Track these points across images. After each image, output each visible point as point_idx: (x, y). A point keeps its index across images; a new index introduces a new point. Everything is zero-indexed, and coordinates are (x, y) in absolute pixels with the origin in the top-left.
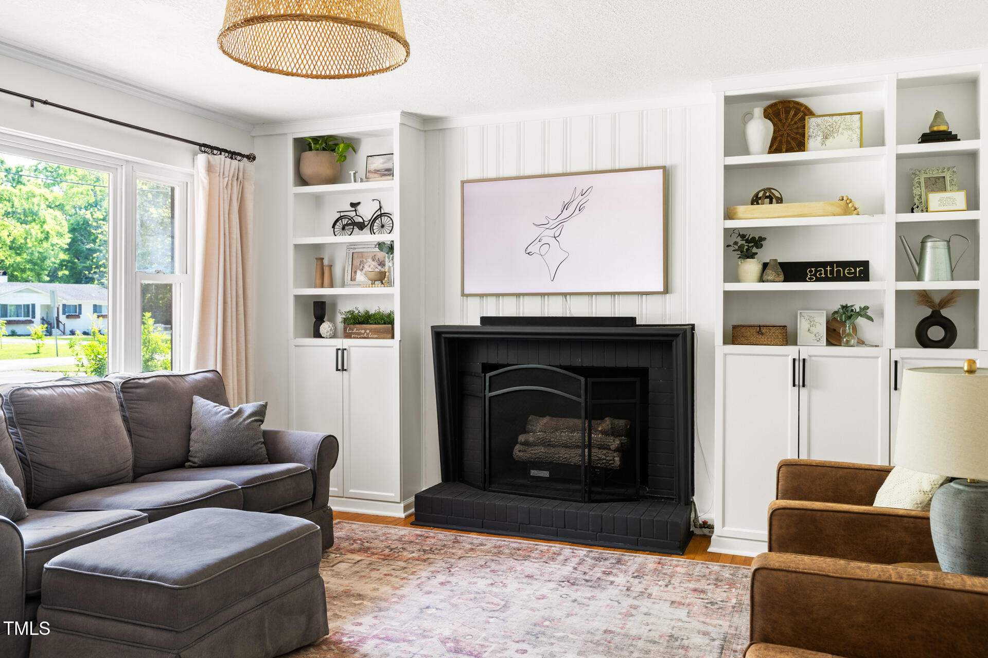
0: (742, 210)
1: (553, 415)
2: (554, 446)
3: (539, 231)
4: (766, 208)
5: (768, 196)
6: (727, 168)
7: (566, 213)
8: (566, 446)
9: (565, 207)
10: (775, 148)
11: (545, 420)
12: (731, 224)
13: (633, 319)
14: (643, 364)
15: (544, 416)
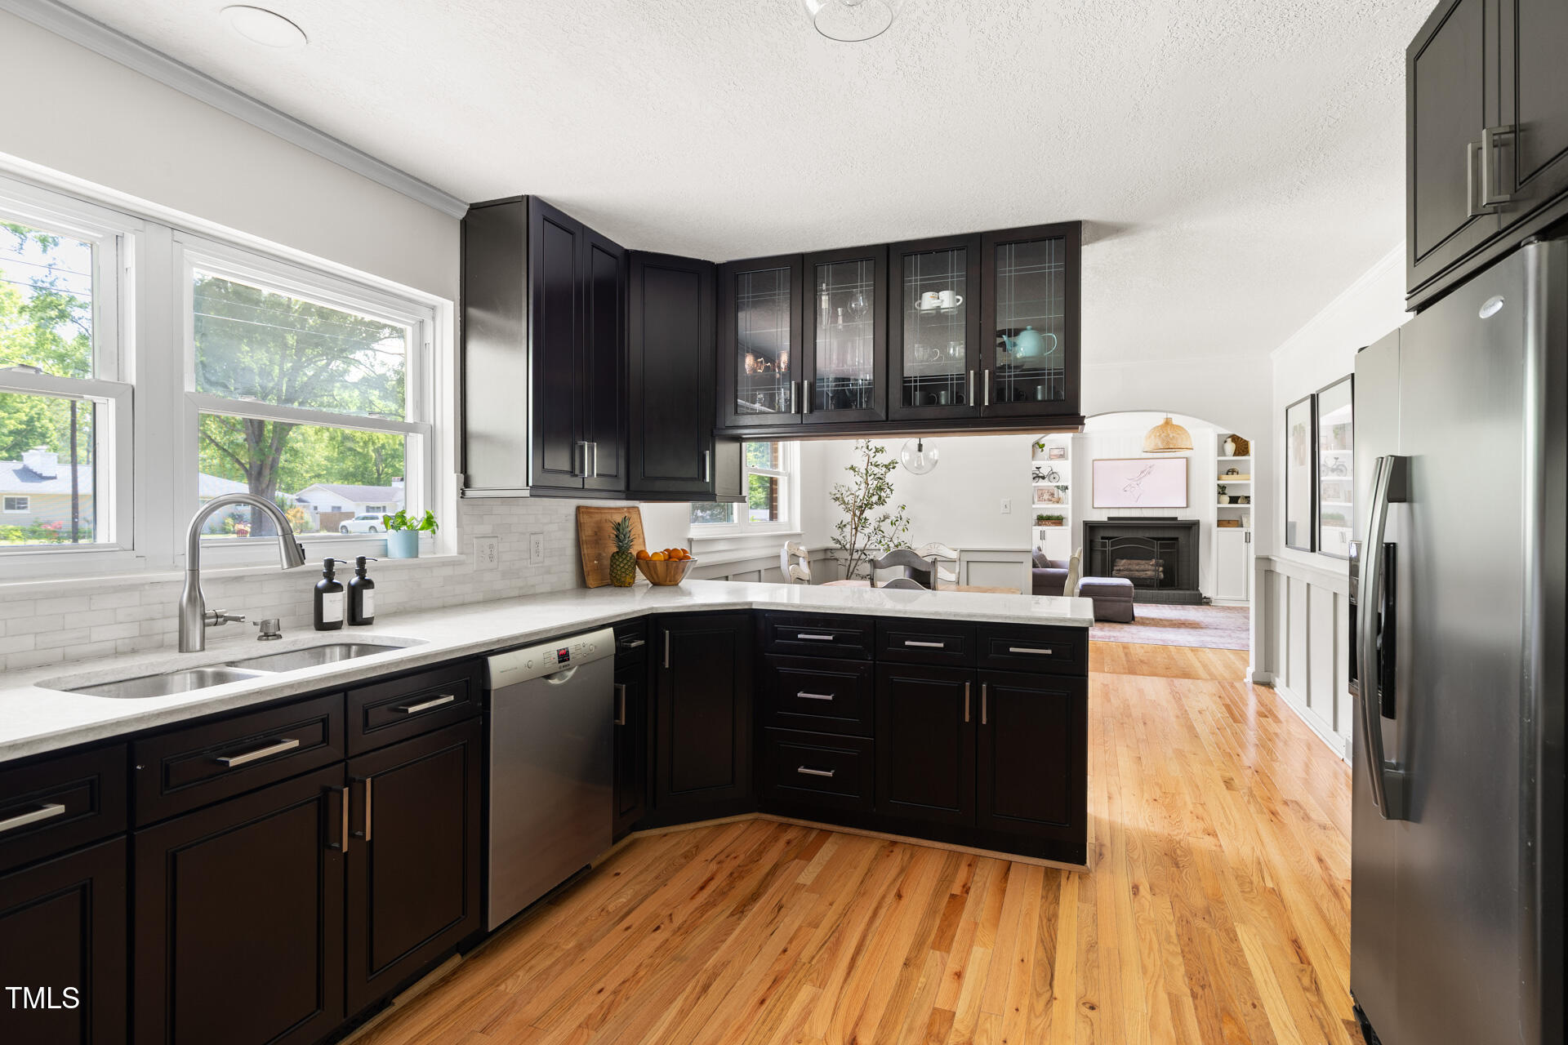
0: (1224, 477)
1: (1128, 559)
2: (1132, 571)
3: (1130, 482)
4: (1230, 476)
5: (1232, 471)
6: (1219, 461)
7: (1143, 475)
8: (1137, 571)
9: (1142, 472)
10: (1235, 454)
11: (1124, 561)
12: (1220, 482)
13: (1176, 518)
14: (1176, 536)
15: (1123, 559)
